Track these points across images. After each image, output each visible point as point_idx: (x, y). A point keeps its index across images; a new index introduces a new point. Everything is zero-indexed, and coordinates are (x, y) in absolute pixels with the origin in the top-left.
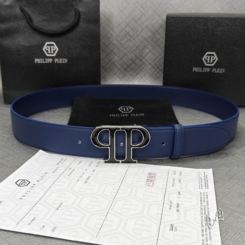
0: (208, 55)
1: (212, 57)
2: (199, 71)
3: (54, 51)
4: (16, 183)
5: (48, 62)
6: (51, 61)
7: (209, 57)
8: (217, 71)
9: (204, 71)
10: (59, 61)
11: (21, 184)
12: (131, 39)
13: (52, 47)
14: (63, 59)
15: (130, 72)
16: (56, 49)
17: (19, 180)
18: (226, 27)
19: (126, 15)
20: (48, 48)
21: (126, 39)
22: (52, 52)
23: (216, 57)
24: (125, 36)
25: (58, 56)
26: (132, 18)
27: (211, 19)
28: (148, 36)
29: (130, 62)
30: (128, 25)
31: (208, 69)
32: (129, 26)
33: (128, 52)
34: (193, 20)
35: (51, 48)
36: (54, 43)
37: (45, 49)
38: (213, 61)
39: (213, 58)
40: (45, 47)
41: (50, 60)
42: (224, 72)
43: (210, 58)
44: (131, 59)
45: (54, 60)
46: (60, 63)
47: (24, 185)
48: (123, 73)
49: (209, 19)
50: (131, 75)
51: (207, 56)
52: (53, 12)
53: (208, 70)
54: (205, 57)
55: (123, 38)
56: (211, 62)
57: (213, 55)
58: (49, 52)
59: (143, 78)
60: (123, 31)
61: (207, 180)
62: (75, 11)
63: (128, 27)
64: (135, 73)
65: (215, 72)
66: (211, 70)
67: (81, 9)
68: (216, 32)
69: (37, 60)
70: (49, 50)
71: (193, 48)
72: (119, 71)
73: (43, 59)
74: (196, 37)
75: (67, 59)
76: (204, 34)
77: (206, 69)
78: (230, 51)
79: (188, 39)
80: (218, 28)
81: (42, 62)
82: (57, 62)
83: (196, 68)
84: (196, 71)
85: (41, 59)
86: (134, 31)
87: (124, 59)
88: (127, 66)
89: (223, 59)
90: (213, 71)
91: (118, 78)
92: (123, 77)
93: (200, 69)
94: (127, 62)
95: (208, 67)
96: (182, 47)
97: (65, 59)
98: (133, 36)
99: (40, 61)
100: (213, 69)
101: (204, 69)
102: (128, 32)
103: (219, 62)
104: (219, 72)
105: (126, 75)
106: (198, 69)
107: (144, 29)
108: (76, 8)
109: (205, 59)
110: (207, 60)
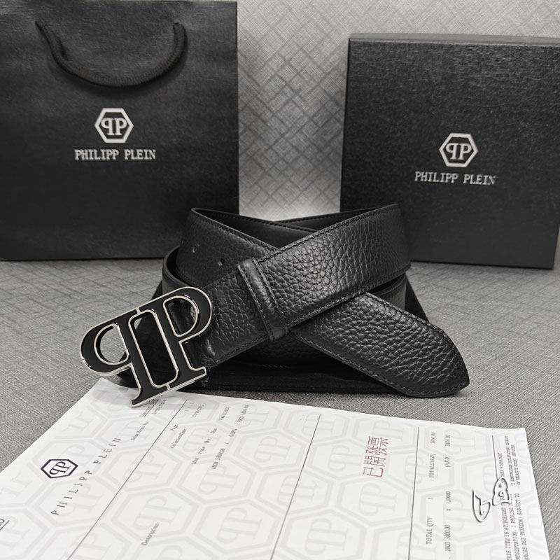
0: (453, 140)
1: (463, 146)
2: (430, 180)
3: (123, 131)
4: (42, 469)
5: (108, 158)
6: (114, 155)
7: (455, 145)
8: (475, 180)
9: (442, 181)
10: (135, 155)
11: (55, 472)
12: (297, 99)
13: (117, 120)
14: (146, 151)
16: (128, 125)
17: (50, 461)
18: (500, 71)
19: (282, 38)
20: (107, 123)
21: (284, 99)
22: (118, 133)
23: (473, 145)
24: (282, 90)
25: (133, 143)
26: (298, 45)
27: (461, 50)
28: (338, 90)
29: (294, 154)
30: (287, 62)
31: (454, 175)
32: (291, 66)
34: (416, 50)
35: (114, 122)
36: (122, 111)
37: (100, 126)
38: (467, 156)
39: (466, 149)
40: (101, 120)
41: (114, 153)
42: (493, 183)
43: (459, 147)
45: (122, 154)
46: (138, 160)
47: (62, 474)
48: (277, 182)
49: (457, 49)
50: (297, 187)
51: (449, 142)
52: (119, 34)
53: (454, 177)
54: (446, 144)
55: (277, 94)
56: (461, 158)
57: (466, 141)
58: (111, 133)
59: (327, 193)
60: (277, 78)
61: (515, 460)
62: (174, 28)
63: (287, 68)
65: (471, 183)
66: (461, 178)
67: (188, 26)
68: (474, 84)
69: (81, 154)
70: (110, 127)
71: (414, 121)
72: (267, 176)
73: (95, 151)
74: (424, 96)
75: (154, 151)
76: (443, 88)
77: (447, 174)
78: (508, 130)
79: (403, 100)
80: (479, 72)
81: (93, 156)
82: (129, 157)
83: (423, 173)
84: (422, 180)
85: (91, 151)
86: (304, 78)
87: (278, 147)
88: (287, 163)
89: (489, 150)
90: (466, 179)
91: (263, 193)
92: (277, 190)
93: (433, 176)
94: (285, 155)
95: (452, 170)
96: (388, 120)
97: (150, 151)
98: (300, 90)
99: (89, 156)
100: (466, 175)
101: (443, 174)
102: (287, 80)
103: (482, 159)
104: (480, 183)
105: (282, 185)
106: (428, 175)
107: (329, 73)
108: (176, 21)
109: (445, 149)
110: (452, 154)
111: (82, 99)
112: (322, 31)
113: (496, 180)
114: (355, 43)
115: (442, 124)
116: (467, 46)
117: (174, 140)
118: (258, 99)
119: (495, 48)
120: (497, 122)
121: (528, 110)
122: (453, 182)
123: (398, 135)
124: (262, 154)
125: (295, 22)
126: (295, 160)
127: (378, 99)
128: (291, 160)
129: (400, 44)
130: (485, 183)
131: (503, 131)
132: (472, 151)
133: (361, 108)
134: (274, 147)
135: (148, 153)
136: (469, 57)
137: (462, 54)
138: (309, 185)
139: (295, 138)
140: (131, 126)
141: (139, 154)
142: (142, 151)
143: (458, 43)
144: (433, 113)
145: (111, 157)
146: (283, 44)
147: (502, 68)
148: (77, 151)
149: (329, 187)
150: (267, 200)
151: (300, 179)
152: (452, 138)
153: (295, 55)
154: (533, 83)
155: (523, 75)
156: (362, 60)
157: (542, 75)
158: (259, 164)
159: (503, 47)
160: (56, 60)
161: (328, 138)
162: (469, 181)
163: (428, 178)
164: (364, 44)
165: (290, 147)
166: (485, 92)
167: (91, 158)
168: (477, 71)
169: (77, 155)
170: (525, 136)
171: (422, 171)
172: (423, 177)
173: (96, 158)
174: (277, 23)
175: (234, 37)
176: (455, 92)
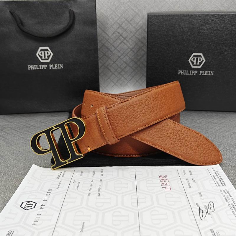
0: (194, 56)
1: (199, 58)
2: (185, 74)
3: (48, 57)
5: (42, 69)
6: (45, 67)
7: (195, 58)
8: (205, 73)
9: (190, 74)
10: (54, 67)
12: (125, 41)
14: (59, 65)
15: (124, 76)
16: (50, 54)
17: (23, 203)
19: (118, 15)
20: (41, 54)
21: (120, 41)
22: (47, 58)
23: (203, 58)
24: (118, 38)
25: (52, 62)
26: (125, 18)
27: (196, 17)
28: (142, 37)
29: (125, 65)
30: (120, 26)
32: (122, 27)
33: (122, 55)
34: (177, 17)
35: (44, 53)
36: (48, 48)
37: (39, 55)
38: (201, 63)
39: (200, 60)
40: (39, 53)
41: (45, 66)
42: (213, 74)
43: (197, 59)
44: (125, 63)
45: (48, 67)
46: (55, 69)
48: (118, 77)
50: (126, 79)
51: (193, 57)
52: (46, 15)
53: (195, 72)
54: (191, 58)
55: (116, 40)
56: (198, 64)
57: (200, 56)
58: (43, 58)
59: (139, 81)
60: (116, 32)
62: (69, 12)
63: (120, 28)
64: (130, 76)
65: (203, 75)
66: (199, 73)
67: (75, 10)
68: (202, 31)
69: (31, 67)
70: (43, 55)
71: (177, 48)
72: (113, 75)
73: (37, 66)
74: (181, 37)
75: (62, 65)
76: (189, 33)
77: (192, 71)
78: (218, 51)
79: (172, 39)
80: (205, 26)
81: (36, 68)
82: (52, 68)
83: (182, 71)
84: (181, 74)
85: (35, 66)
86: (127, 32)
87: (118, 62)
88: (122, 69)
89: (211, 60)
90: (200, 73)
91: (112, 82)
92: (118, 81)
93: (186, 72)
94: (121, 66)
95: (195, 69)
96: (166, 48)
97: (61, 65)
98: (126, 37)
99: (34, 68)
100: (200, 71)
101: (190, 71)
102: (121, 33)
103: (207, 64)
104: (207, 75)
105: (120, 79)
106: (184, 72)
107: (139, 30)
108: (70, 9)
109: (191, 60)
110: (194, 62)
111: (31, 44)
112: (135, 12)
113: (214, 73)
114: (150, 15)
115: (189, 49)
116: (199, 15)
117: (71, 60)
118: (108, 42)
119: (211, 15)
120: (213, 48)
121: (227, 42)
122: (195, 74)
123: (170, 55)
124: (111, 66)
125: (123, 8)
126: (125, 67)
127: (161, 39)
128: (124, 67)
129: (170, 15)
130: (209, 75)
131: (216, 51)
132: (203, 61)
133: (154, 43)
134: (116, 63)
135: (60, 66)
136: (200, 20)
137: (197, 19)
138: (132, 78)
139: (125, 58)
140: (52, 54)
141: (56, 66)
142: (57, 65)
143: (194, 14)
144: (185, 44)
145: (44, 68)
146: (118, 18)
147: (215, 24)
148: (29, 66)
149: (140, 78)
150: (114, 86)
151: (128, 76)
152: (194, 55)
153: (124, 22)
154: (228, 30)
155: (224, 26)
156: (154, 23)
157: (233, 26)
158: (109, 70)
159: (215, 14)
160: (19, 27)
161: (139, 57)
162: (202, 74)
163: (184, 73)
164: (154, 16)
165: (123, 62)
166: (208, 34)
167: (35, 69)
168: (204, 26)
169: (29, 68)
170: (226, 53)
171: (181, 70)
172: (182, 73)
173: (37, 69)
174: (115, 10)
175: (95, 15)
176: (194, 35)
